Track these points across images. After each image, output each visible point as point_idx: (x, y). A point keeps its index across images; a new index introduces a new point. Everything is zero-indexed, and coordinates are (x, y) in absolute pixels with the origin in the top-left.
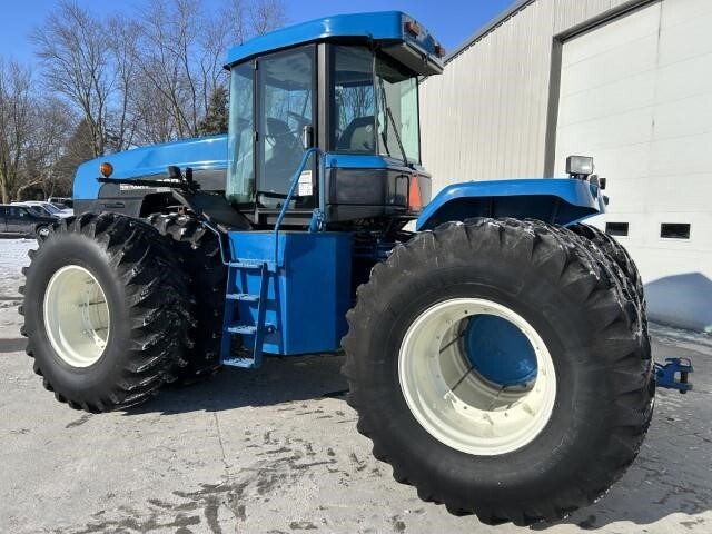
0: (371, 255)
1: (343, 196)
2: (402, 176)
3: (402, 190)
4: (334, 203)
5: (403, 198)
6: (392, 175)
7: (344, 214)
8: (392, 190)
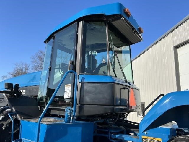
0: (107, 136)
1: (87, 99)
2: (124, 88)
3: (124, 96)
4: (82, 104)
5: (126, 101)
6: (118, 87)
7: (88, 110)
8: (118, 96)
